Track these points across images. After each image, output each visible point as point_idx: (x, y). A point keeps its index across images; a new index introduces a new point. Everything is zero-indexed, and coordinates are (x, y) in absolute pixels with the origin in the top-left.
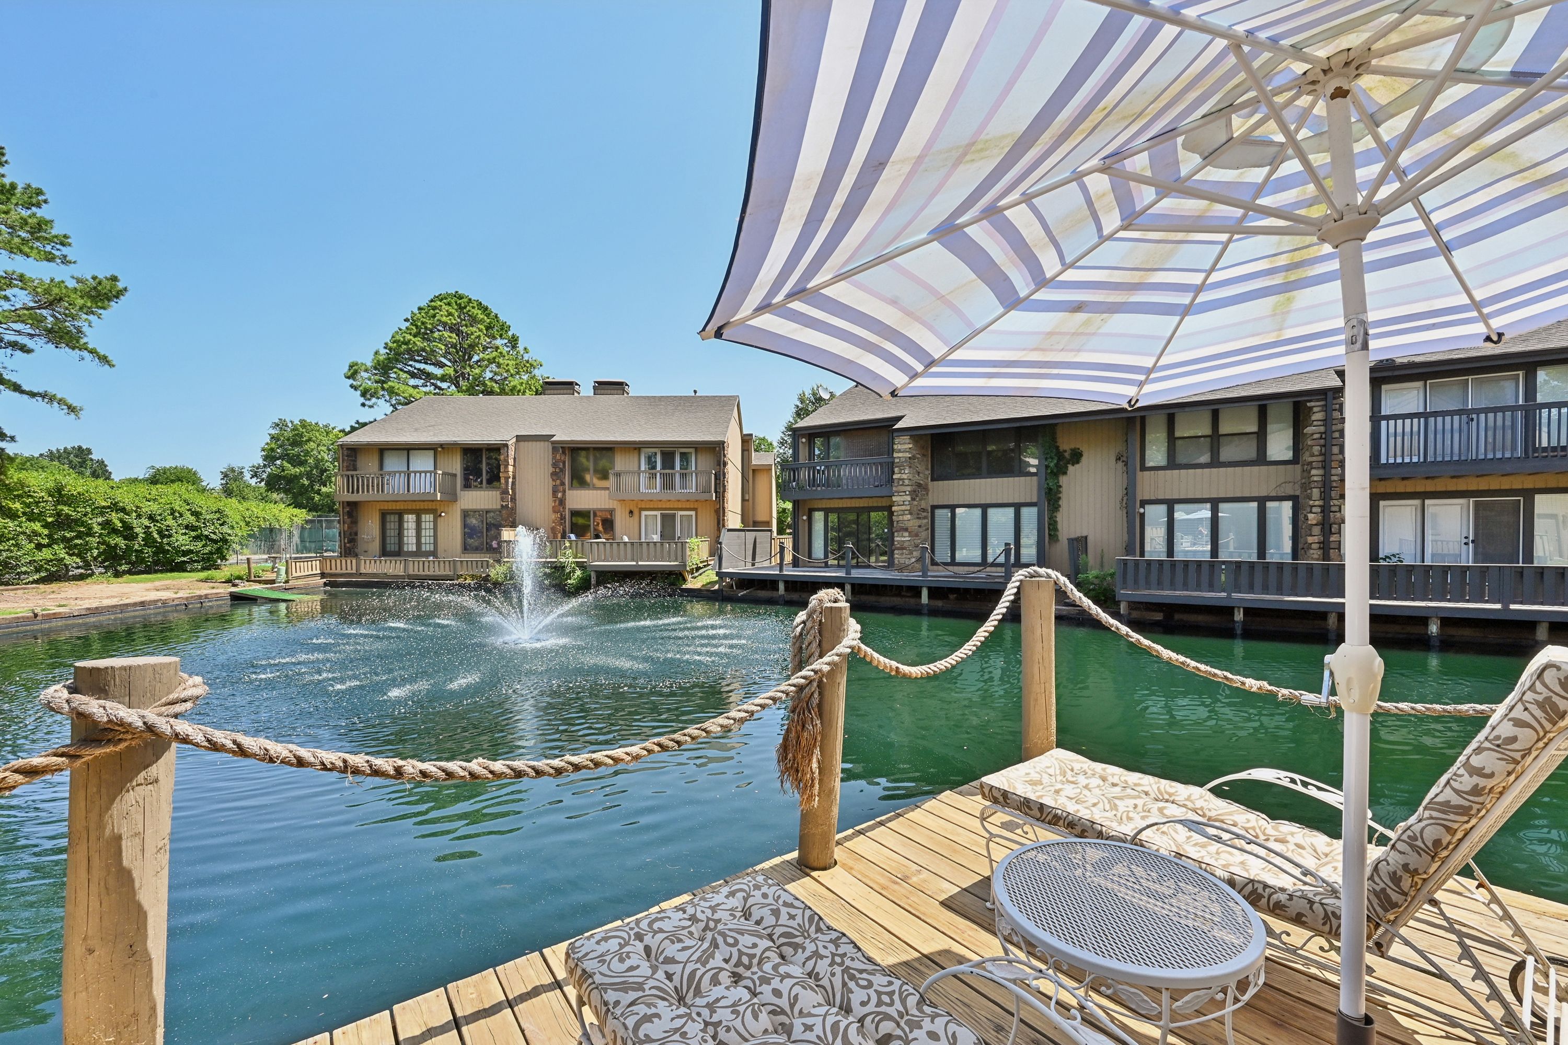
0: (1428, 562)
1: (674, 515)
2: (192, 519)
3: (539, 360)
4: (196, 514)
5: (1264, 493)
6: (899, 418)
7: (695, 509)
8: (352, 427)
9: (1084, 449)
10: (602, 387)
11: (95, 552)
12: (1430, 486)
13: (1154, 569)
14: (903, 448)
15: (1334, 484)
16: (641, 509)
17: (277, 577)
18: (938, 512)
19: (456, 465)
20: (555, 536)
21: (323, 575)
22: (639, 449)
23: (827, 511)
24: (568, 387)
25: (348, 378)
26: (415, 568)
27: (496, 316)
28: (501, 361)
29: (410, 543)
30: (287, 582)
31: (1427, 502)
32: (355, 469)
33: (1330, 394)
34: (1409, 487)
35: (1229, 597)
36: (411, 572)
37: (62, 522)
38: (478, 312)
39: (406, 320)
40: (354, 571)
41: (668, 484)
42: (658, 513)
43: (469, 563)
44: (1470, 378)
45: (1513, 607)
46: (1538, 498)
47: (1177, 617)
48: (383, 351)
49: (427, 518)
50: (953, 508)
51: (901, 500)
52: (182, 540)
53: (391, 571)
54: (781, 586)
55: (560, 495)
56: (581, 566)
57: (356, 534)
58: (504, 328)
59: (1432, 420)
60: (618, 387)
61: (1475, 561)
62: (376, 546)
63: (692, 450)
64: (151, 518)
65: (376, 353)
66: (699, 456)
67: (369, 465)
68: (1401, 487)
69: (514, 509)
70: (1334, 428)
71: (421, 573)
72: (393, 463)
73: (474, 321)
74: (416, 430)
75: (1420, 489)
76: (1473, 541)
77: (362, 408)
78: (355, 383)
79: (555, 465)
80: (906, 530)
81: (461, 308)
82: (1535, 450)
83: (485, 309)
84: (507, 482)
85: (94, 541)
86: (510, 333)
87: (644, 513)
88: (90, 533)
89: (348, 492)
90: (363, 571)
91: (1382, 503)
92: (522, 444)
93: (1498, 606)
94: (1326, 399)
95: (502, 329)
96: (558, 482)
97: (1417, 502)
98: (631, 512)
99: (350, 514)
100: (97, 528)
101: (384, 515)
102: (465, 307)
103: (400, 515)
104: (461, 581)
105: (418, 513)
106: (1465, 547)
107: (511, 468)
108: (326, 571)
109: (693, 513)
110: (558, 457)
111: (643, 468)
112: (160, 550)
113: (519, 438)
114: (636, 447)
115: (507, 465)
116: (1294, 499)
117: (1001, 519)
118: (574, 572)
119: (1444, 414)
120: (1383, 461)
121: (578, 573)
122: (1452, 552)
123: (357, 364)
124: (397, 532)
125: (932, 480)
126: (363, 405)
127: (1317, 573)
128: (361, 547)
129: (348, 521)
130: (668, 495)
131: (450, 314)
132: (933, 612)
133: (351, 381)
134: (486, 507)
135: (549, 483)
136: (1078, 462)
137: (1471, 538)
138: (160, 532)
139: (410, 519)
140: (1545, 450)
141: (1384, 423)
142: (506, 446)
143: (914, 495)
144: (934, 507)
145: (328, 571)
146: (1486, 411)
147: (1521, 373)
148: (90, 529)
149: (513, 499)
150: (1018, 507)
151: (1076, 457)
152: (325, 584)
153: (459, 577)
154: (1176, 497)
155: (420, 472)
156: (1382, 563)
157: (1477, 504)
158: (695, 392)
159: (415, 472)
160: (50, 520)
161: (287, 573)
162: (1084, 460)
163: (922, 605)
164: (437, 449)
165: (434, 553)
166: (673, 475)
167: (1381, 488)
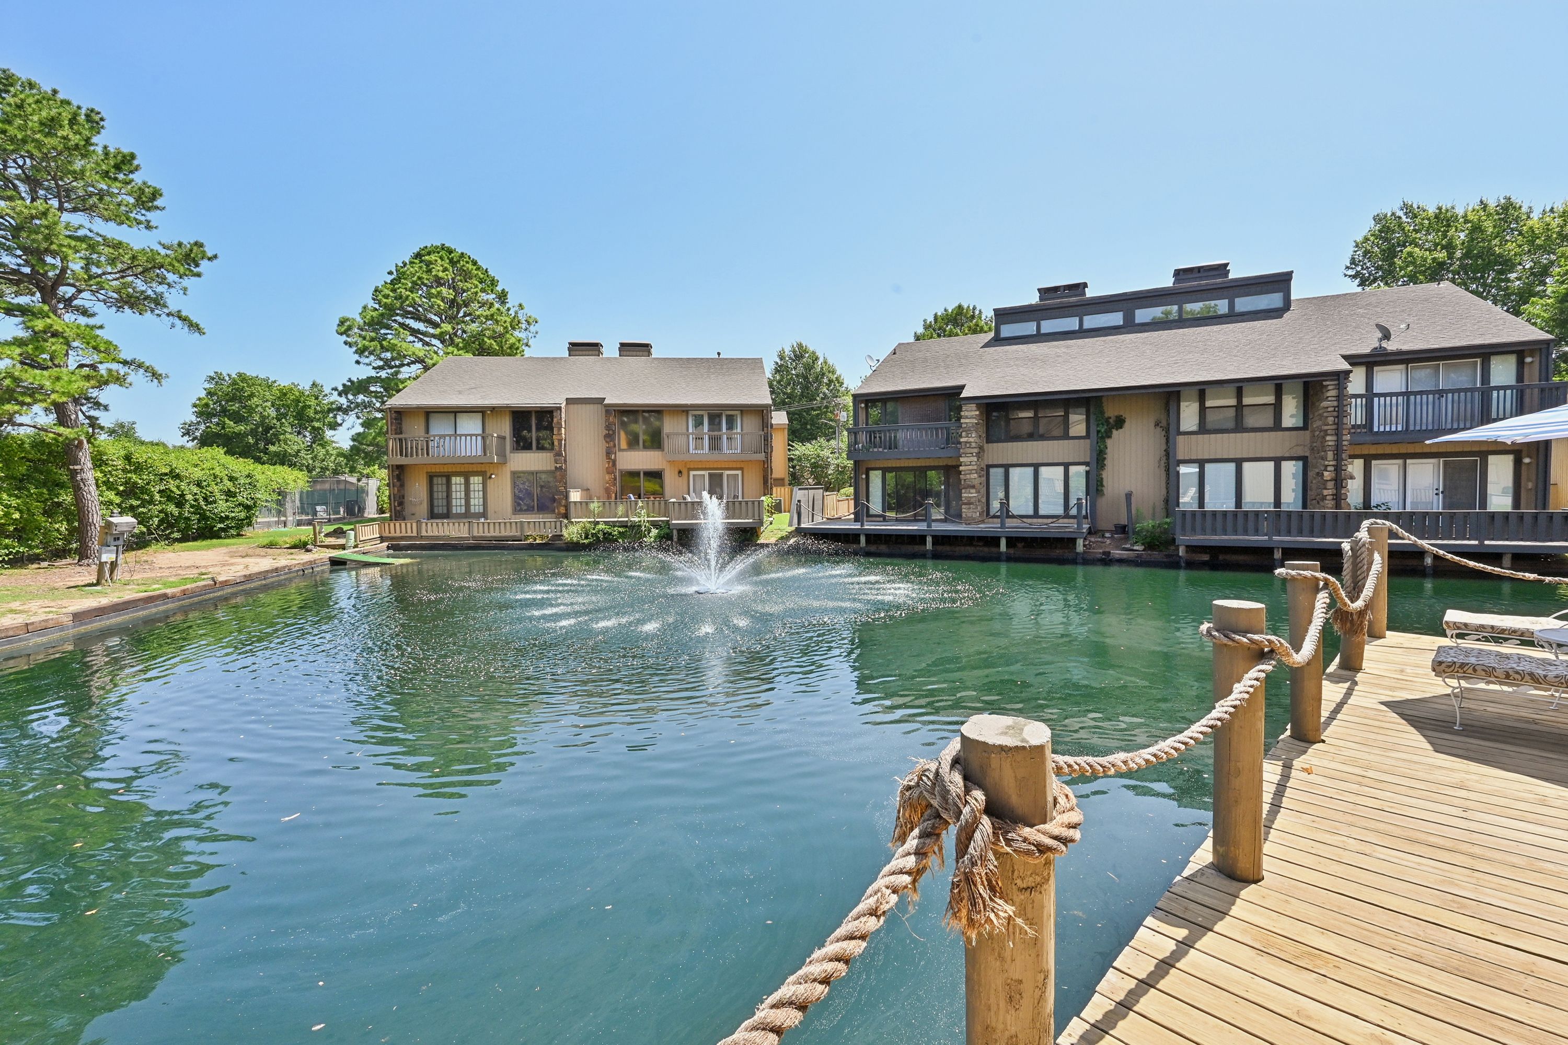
0: (1408, 510)
1: (721, 475)
2: (229, 484)
3: (533, 316)
4: (231, 479)
5: (1279, 455)
6: (963, 387)
7: (741, 469)
8: (344, 385)
9: (1126, 415)
10: (626, 348)
11: (156, 520)
12: (1411, 449)
13: (1188, 518)
14: (970, 415)
15: (1345, 448)
16: (690, 469)
17: (347, 542)
18: (992, 470)
19: (504, 427)
20: (609, 497)
21: (382, 539)
22: (687, 412)
23: (885, 470)
24: (594, 348)
25: (341, 334)
26: (480, 530)
27: (486, 271)
28: (499, 318)
29: (458, 505)
30: (356, 546)
31: (1408, 461)
32: (401, 433)
33: (1342, 376)
34: (1394, 450)
35: (1270, 539)
36: (476, 534)
37: (131, 490)
38: (470, 266)
39: (390, 273)
40: (415, 534)
41: (715, 444)
42: (706, 473)
43: (537, 524)
44: (1441, 363)
45: (1486, 542)
46: (1491, 458)
47: (1221, 557)
48: (371, 304)
49: (476, 481)
50: (1007, 467)
51: (969, 463)
52: (222, 506)
53: (454, 534)
54: (863, 539)
55: (613, 457)
56: (655, 524)
57: (403, 497)
58: (494, 283)
59: (1412, 398)
60: (643, 348)
61: (1443, 508)
62: (424, 508)
63: (738, 413)
64: (199, 485)
65: (365, 308)
66: (745, 419)
67: (415, 429)
68: (1388, 450)
69: (566, 470)
70: (1345, 403)
71: (486, 534)
72: (440, 427)
73: (467, 276)
74: (460, 392)
75: (1403, 451)
76: (1442, 492)
77: (357, 366)
78: (349, 340)
79: (608, 427)
80: (973, 487)
81: (453, 263)
83: (475, 263)
84: (560, 444)
85: (155, 509)
86: (499, 289)
87: (692, 473)
88: (151, 502)
89: (401, 455)
90: (424, 533)
91: (1373, 462)
92: (571, 406)
93: (1476, 542)
94: (1338, 380)
95: (492, 284)
96: (612, 443)
97: (1400, 461)
98: (680, 472)
99: (399, 478)
100: (157, 497)
101: (431, 478)
102: (458, 261)
103: (448, 477)
104: (530, 541)
105: (467, 475)
106: (1436, 497)
107: (563, 430)
108: (384, 535)
109: (739, 472)
110: (611, 419)
111: (690, 430)
112: (203, 517)
113: (569, 401)
114: (682, 410)
115: (560, 429)
116: (1304, 459)
117: (1052, 476)
118: (649, 531)
119: (1421, 393)
120: (1376, 429)
121: (654, 532)
122: (1424, 500)
123: (348, 320)
124: (445, 494)
125: (987, 442)
126: (358, 362)
127: (1329, 520)
128: (408, 510)
129: (398, 484)
130: (715, 456)
131: (445, 270)
132: (1009, 559)
133: (344, 338)
134: (537, 469)
135: (603, 445)
136: (1121, 428)
137: (1441, 490)
138: (205, 499)
139: (457, 481)
141: (1376, 400)
142: (560, 408)
143: (978, 455)
144: (989, 467)
145: (386, 534)
146: (1453, 391)
147: (1479, 360)
148: (152, 497)
149: (565, 461)
150: (1066, 466)
151: (1120, 423)
152: (388, 548)
153: (527, 538)
154: (1206, 457)
155: (471, 435)
156: (1375, 510)
157: (1445, 463)
158: (719, 354)
159: (461, 436)
160: (121, 488)
161: (355, 537)
162: (1127, 425)
163: (1001, 553)
164: (484, 412)
165: (484, 515)
166: (720, 438)
167: (1373, 450)
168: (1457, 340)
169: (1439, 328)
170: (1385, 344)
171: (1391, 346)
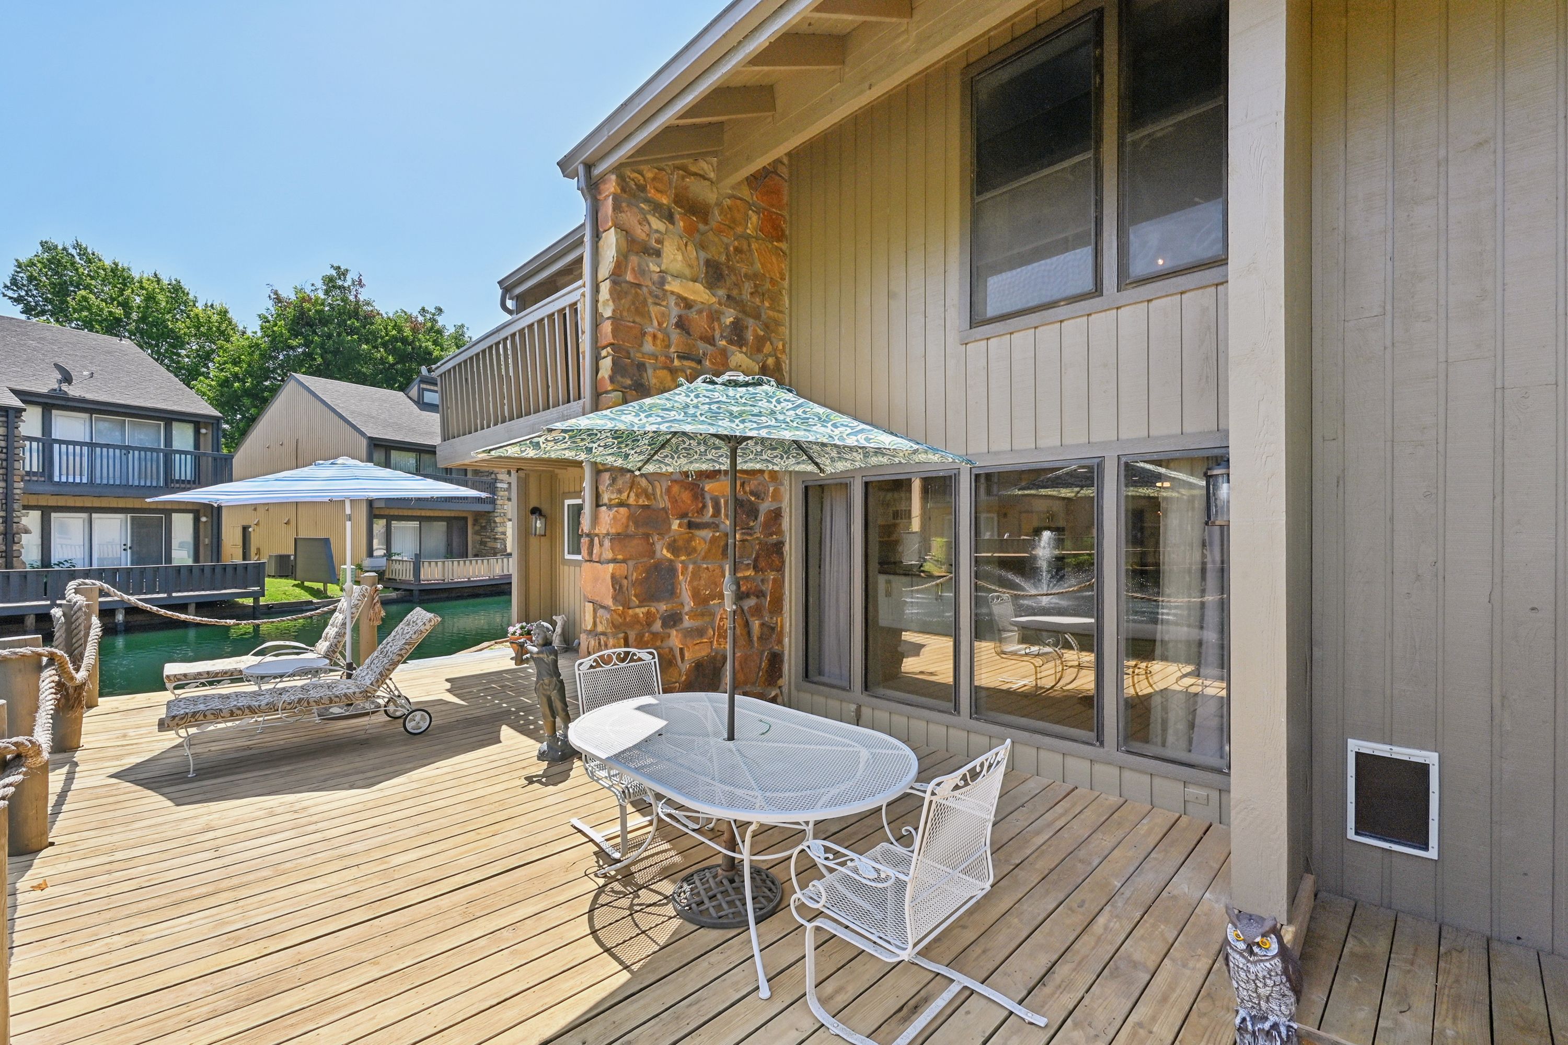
0: (95, 566)
12: (97, 503)
15: (17, 497)
31: (94, 515)
33: (12, 414)
34: (79, 502)
44: (127, 419)
45: (174, 594)
46: (175, 513)
59: (98, 450)
61: (132, 564)
68: (71, 502)
70: (16, 444)
75: (88, 504)
76: (130, 548)
82: (172, 481)
91: (53, 515)
93: (165, 595)
94: (7, 417)
97: (85, 515)
106: (123, 552)
119: (108, 446)
120: (56, 479)
122: (111, 556)
127: (1, 582)
137: (129, 545)
140: (178, 481)
141: (56, 446)
146: (140, 449)
147: (161, 423)
156: (57, 568)
157: (133, 519)
167: (53, 501)
168: (142, 400)
169: (123, 384)
170: (65, 387)
171: (73, 391)
